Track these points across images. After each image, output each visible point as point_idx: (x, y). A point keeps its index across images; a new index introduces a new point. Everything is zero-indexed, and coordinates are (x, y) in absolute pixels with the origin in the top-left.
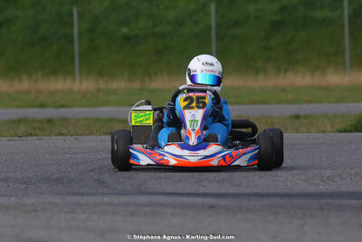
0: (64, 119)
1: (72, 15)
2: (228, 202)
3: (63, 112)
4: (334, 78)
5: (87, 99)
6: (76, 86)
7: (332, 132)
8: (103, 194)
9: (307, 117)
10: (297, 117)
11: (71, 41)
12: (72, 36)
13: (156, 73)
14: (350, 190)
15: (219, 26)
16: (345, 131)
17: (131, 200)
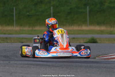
0: (10, 38)
1: (13, 9)
3: (10, 36)
4: (84, 28)
5: (17, 32)
7: (83, 43)
8: (16, 60)
9: (76, 38)
10: (74, 38)
11: (13, 16)
12: (14, 15)
13: (36, 26)
15: (53, 13)
16: (86, 43)
17: (23, 63)
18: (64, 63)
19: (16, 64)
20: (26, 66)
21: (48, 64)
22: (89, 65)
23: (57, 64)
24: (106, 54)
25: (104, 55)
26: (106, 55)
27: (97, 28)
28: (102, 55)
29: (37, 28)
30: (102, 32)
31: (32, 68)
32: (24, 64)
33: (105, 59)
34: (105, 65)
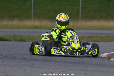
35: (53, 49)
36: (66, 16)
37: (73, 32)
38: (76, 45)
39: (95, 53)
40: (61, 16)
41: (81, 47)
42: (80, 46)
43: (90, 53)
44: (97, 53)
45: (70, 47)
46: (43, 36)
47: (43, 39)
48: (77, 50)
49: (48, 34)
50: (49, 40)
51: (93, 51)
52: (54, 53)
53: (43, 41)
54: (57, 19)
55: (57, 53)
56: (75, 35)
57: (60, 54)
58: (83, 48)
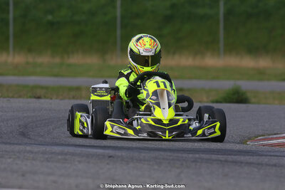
2: (124, 153)
4: (211, 61)
5: (18, 70)
6: (10, 59)
7: (207, 102)
9: (188, 90)
14: (219, 147)
16: (217, 102)
17: (48, 150)
18: (162, 153)
19: (31, 152)
20: (60, 157)
21: (118, 153)
22: (230, 158)
23: (143, 154)
24: (275, 132)
25: (269, 135)
26: (275, 136)
27: (248, 62)
28: (262, 136)
29: (76, 59)
30: (261, 74)
31: (77, 163)
32: (52, 153)
33: (272, 145)
34: (275, 160)
35: (107, 123)
36: (152, 41)
37: (163, 80)
38: (164, 114)
39: (215, 132)
40: (141, 41)
41: (178, 118)
42: (176, 115)
43: (200, 132)
44: (218, 133)
45: (149, 118)
46: (95, 90)
47: (93, 97)
48: (168, 125)
49: (107, 86)
50: (109, 99)
51: (209, 129)
52: (112, 131)
53: (94, 101)
54: (131, 50)
55: (118, 133)
56: (166, 87)
57: (126, 134)
58: (181, 120)
